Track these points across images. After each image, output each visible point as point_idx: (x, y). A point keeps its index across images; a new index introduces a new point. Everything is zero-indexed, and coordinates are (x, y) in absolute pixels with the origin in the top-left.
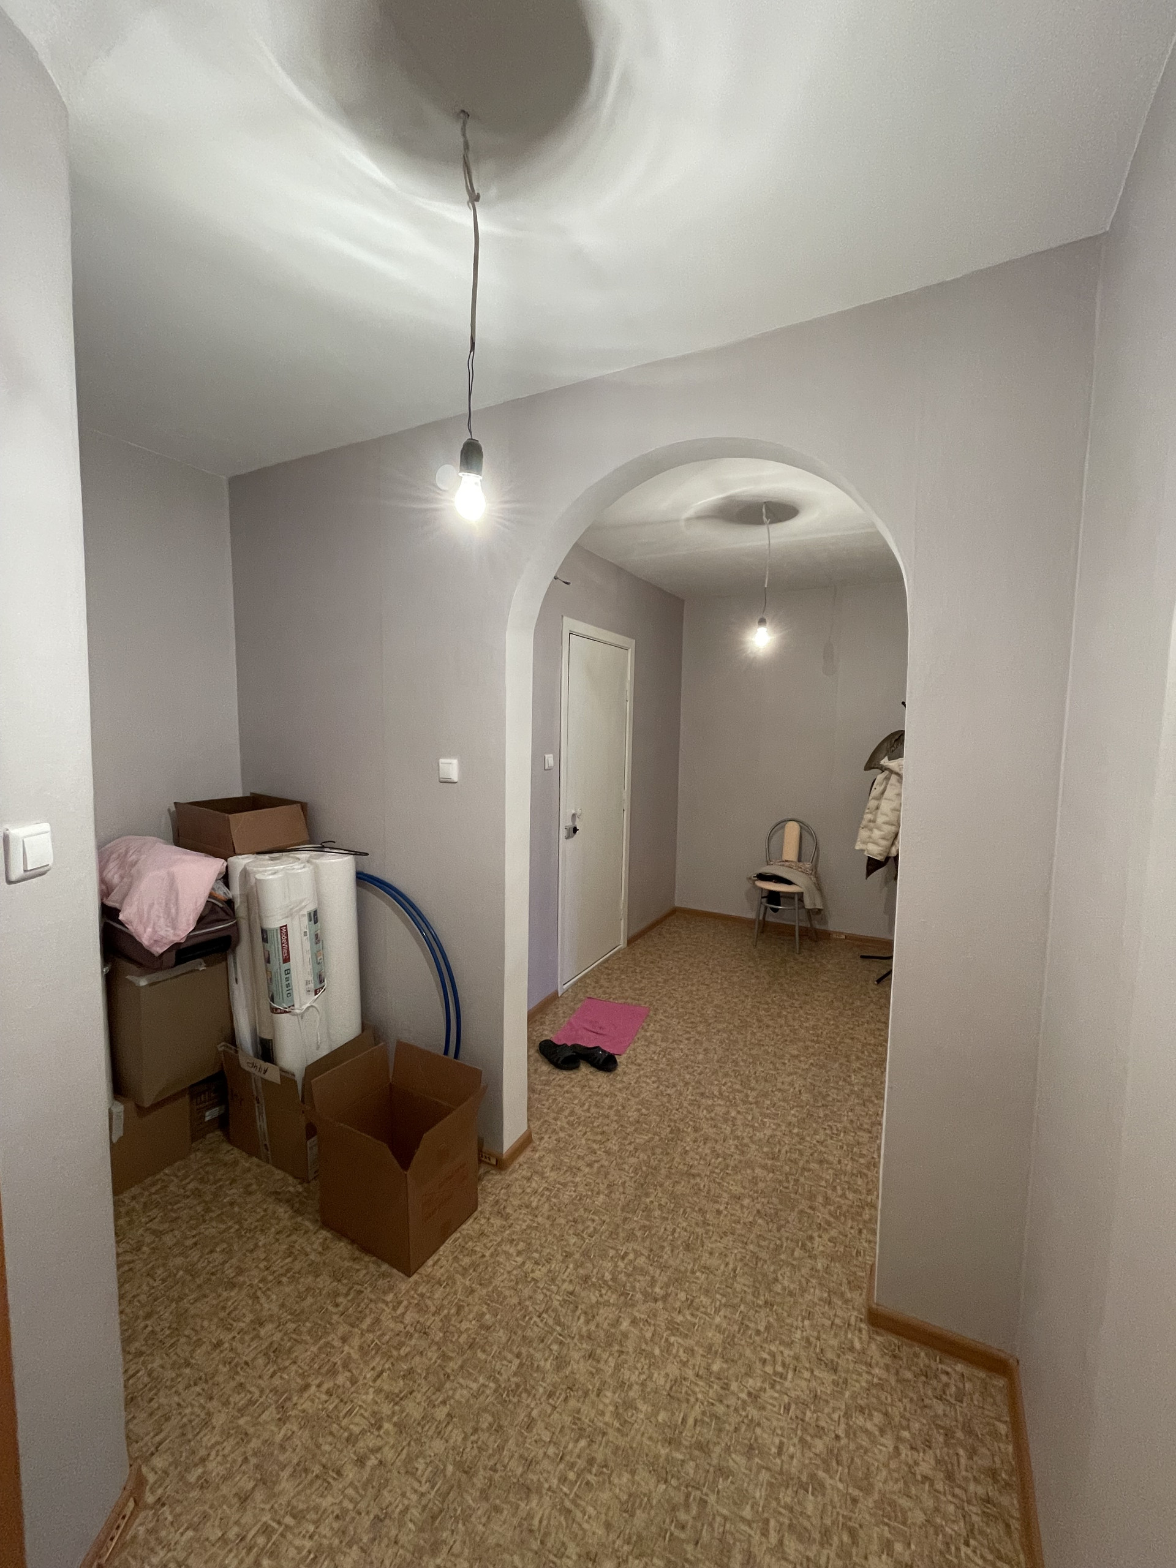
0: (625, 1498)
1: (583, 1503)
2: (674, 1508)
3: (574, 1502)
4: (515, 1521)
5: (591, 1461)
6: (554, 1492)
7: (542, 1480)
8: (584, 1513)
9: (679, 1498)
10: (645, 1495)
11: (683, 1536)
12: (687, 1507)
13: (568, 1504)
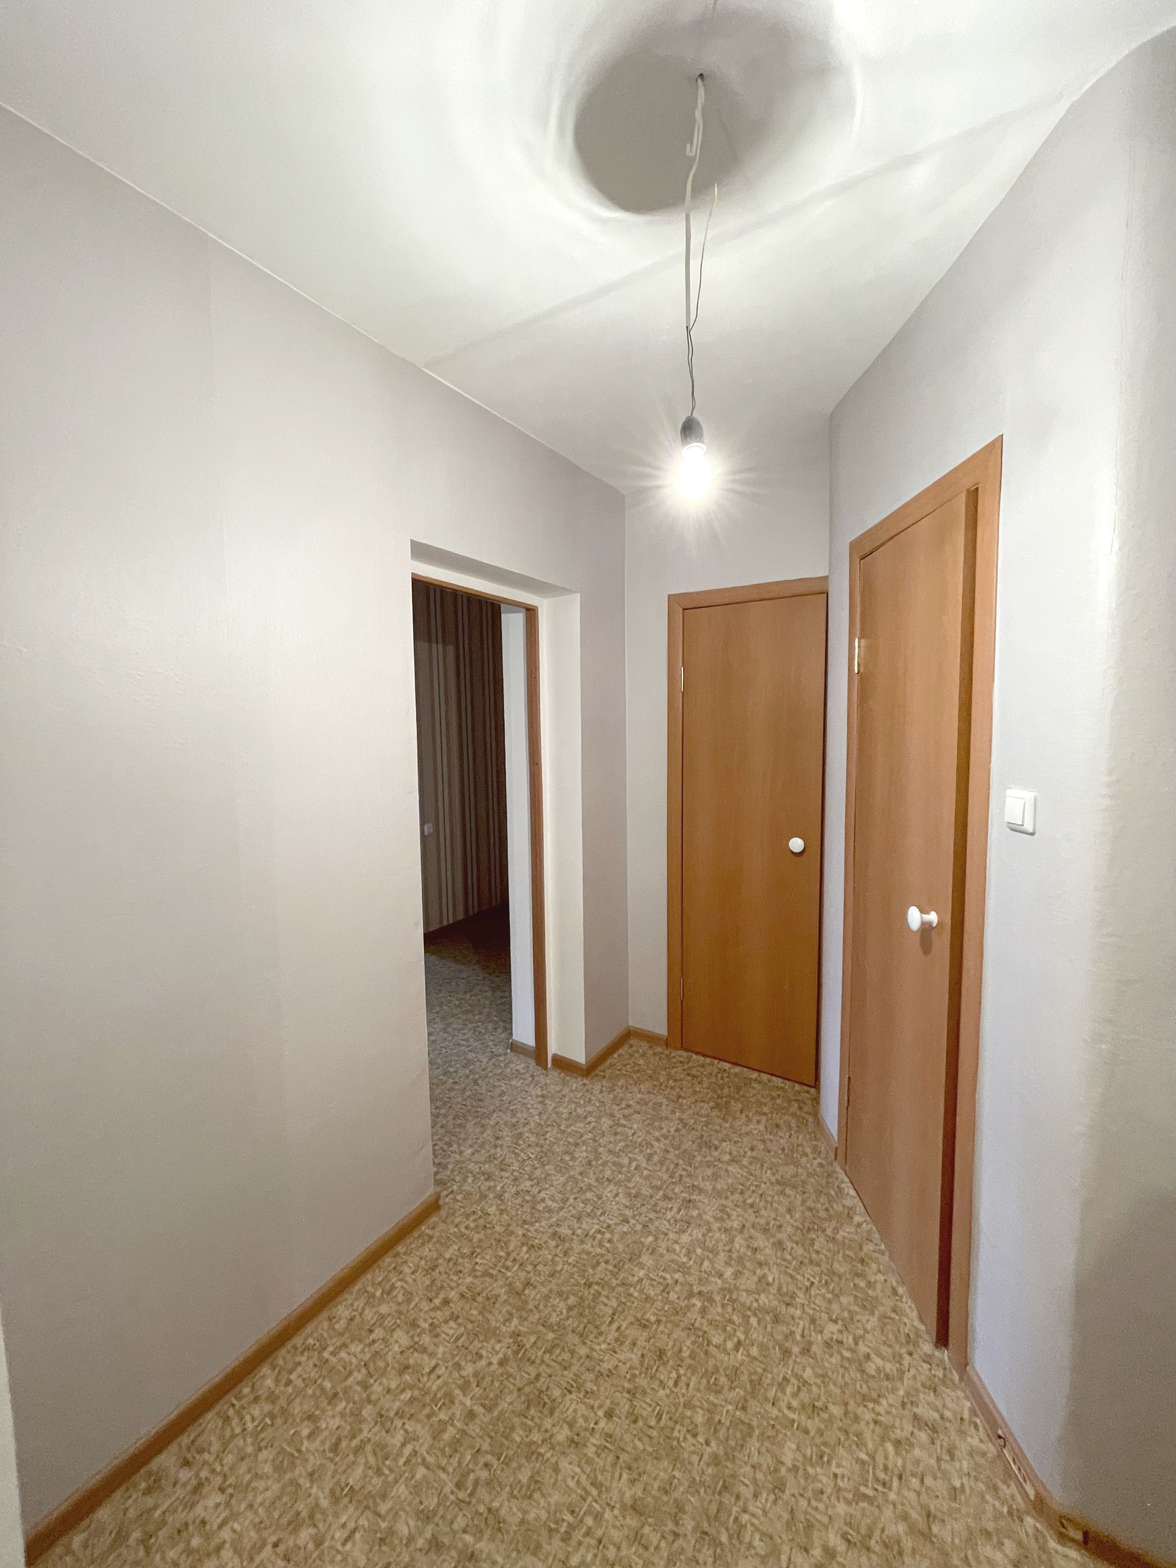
0: (537, 1496)
1: (579, 1491)
2: (488, 1483)
3: (587, 1493)
4: (645, 1478)
5: (566, 1538)
6: (608, 1504)
7: (621, 1518)
8: (578, 1482)
9: (483, 1492)
10: (515, 1497)
11: (489, 1458)
12: (476, 1483)
13: (594, 1492)
